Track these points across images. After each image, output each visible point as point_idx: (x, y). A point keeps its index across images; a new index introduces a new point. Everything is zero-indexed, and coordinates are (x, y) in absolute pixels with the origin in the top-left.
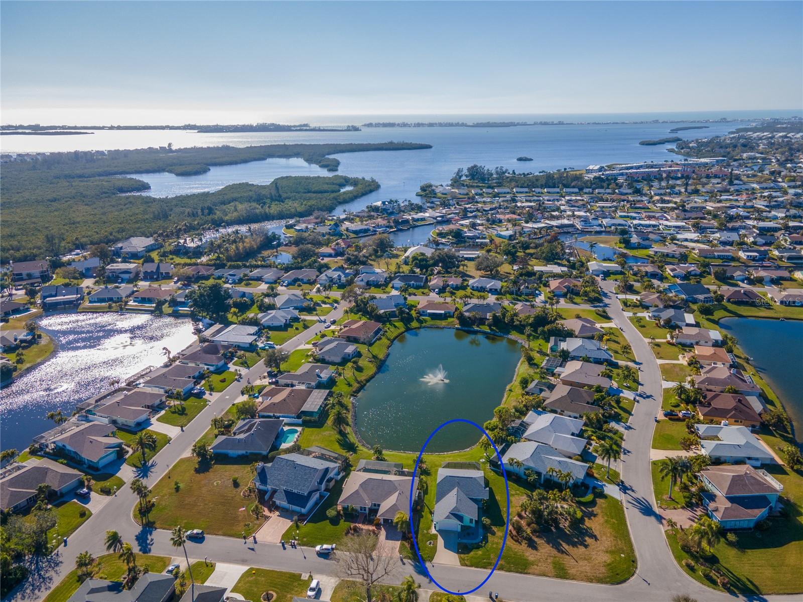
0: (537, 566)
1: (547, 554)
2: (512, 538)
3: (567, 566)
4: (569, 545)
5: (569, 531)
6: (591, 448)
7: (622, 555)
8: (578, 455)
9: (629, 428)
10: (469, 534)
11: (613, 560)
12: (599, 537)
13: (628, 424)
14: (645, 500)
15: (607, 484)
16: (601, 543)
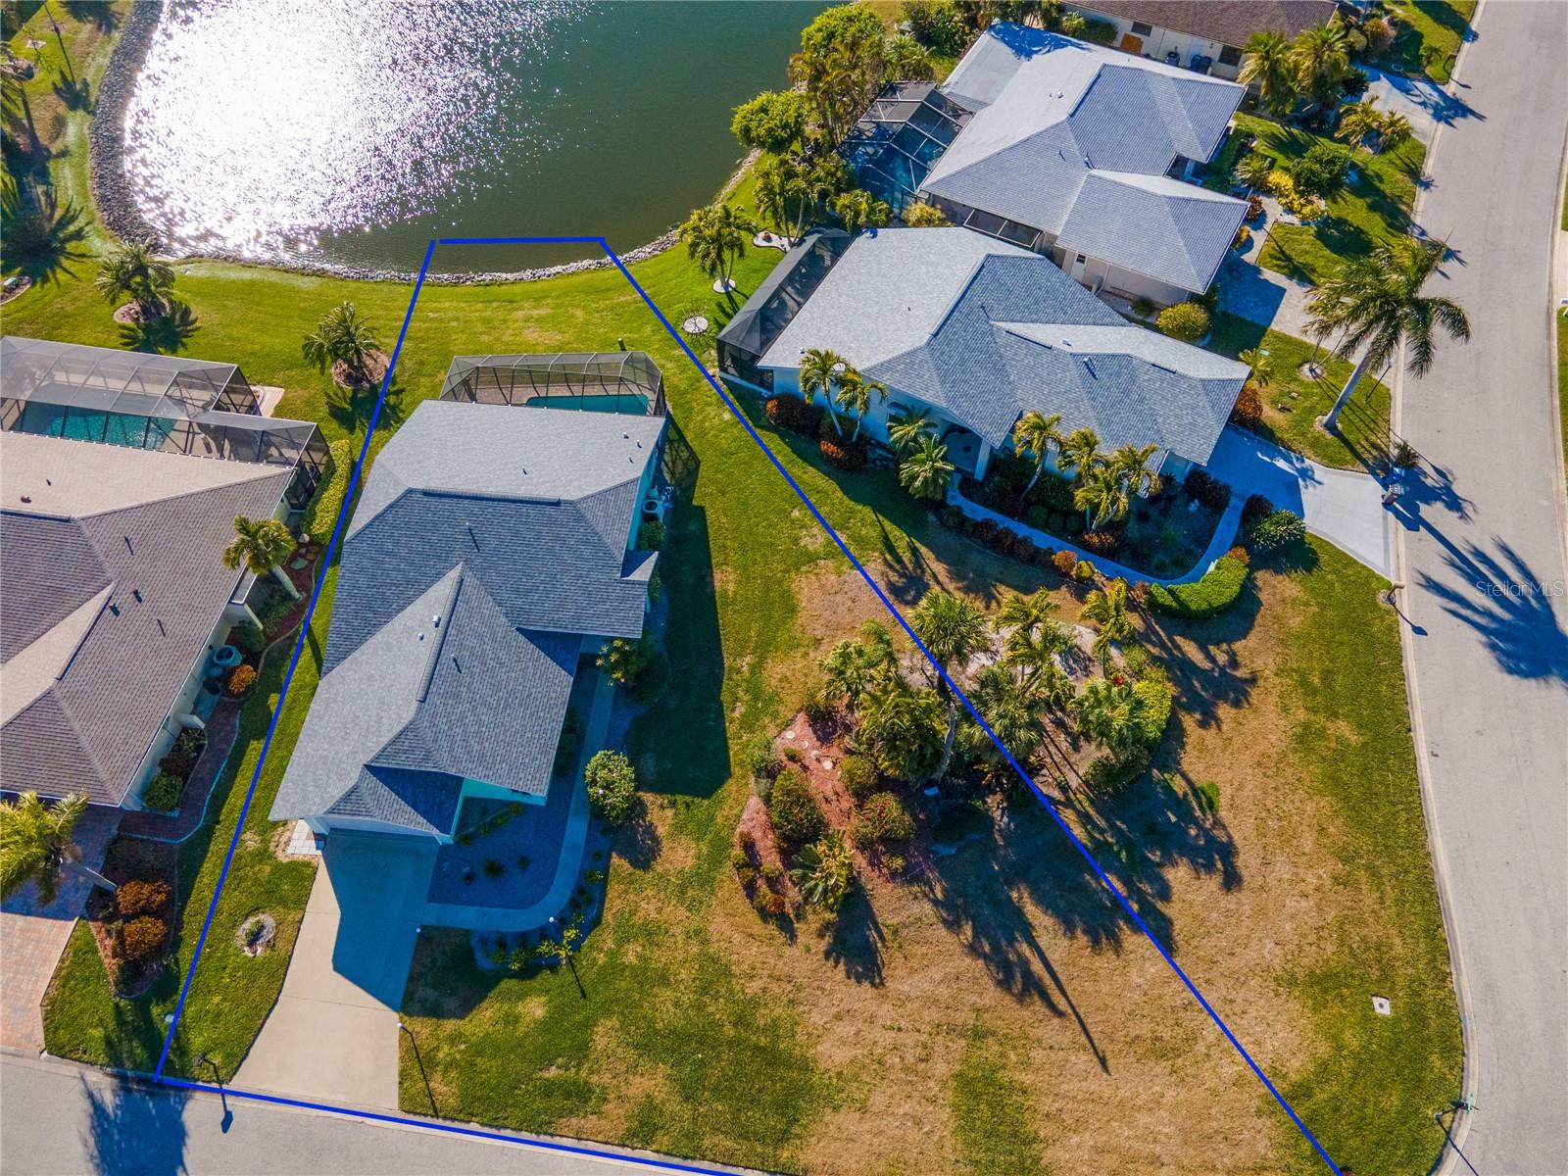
0: (863, 1110)
1: (933, 1015)
2: (750, 889)
3: (1047, 1104)
4: (1070, 930)
5: (1084, 818)
6: (1259, 238)
7: (1383, 1007)
8: (1194, 298)
9: (1451, 110)
10: (494, 870)
11: (1324, 1049)
12: (1247, 861)
13: (1450, 89)
14: (1521, 567)
15: (1320, 471)
16: (1260, 912)
